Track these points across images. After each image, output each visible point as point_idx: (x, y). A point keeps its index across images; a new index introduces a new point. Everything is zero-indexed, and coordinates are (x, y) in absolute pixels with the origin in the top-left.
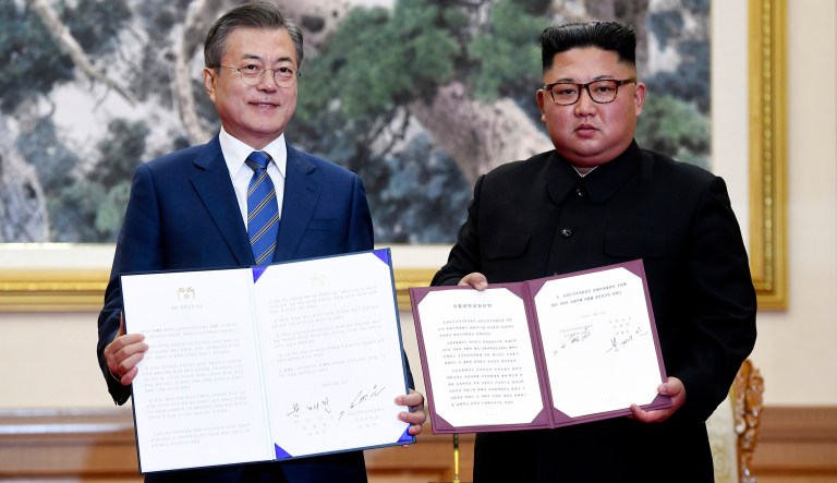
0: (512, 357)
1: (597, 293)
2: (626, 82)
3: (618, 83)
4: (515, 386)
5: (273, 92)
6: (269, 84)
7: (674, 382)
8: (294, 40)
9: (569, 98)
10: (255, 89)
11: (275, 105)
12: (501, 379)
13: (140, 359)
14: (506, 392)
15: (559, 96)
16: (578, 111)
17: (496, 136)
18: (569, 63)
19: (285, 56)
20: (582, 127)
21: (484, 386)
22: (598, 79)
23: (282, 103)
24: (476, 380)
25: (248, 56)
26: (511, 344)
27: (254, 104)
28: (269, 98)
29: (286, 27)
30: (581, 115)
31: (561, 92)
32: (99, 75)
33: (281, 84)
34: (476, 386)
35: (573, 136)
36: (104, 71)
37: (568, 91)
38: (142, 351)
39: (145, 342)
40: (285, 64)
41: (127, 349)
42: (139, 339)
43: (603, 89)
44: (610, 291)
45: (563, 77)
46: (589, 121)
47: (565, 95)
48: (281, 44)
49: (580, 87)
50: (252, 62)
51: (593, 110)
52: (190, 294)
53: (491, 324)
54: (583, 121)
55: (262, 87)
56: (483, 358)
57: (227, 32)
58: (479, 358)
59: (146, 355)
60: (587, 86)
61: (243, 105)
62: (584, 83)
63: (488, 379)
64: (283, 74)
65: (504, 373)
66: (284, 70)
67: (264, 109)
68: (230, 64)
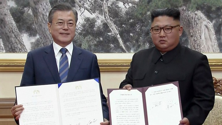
0: (137, 111)
1: (164, 91)
2: (175, 27)
3: (172, 27)
4: (137, 119)
5: (67, 30)
6: (66, 27)
7: (185, 119)
8: (74, 14)
9: (158, 32)
10: (61, 29)
11: (68, 34)
12: (133, 117)
13: (21, 112)
14: (134, 121)
15: (155, 31)
16: (160, 35)
17: (195, 21)
18: (158, 21)
19: (71, 19)
20: (161, 41)
21: (128, 119)
22: (166, 26)
23: (70, 33)
24: (125, 117)
25: (59, 19)
26: (137, 107)
27: (61, 34)
28: (66, 32)
29: (72, 10)
30: (161, 37)
31: (155, 30)
32: (82, 5)
33: (70, 28)
34: (125, 119)
35: (159, 43)
36: (83, 4)
37: (158, 30)
38: (22, 110)
39: (23, 107)
40: (71, 22)
41: (17, 109)
42: (21, 106)
43: (168, 29)
44: (168, 91)
45: (156, 25)
46: (164, 39)
47: (157, 30)
48: (70, 16)
49: (161, 28)
50: (61, 21)
51: (165, 35)
52: (38, 92)
53: (131, 100)
54: (162, 39)
55: (63, 28)
56: (128, 111)
57: (54, 12)
58: (127, 111)
59: (24, 111)
60: (163, 28)
61: (58, 34)
62: (162, 27)
63: (129, 117)
64: (71, 25)
65: (134, 115)
66: (71, 23)
67: (65, 35)
68: (55, 22)
